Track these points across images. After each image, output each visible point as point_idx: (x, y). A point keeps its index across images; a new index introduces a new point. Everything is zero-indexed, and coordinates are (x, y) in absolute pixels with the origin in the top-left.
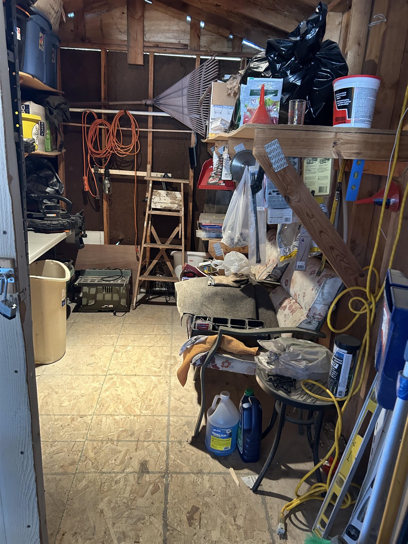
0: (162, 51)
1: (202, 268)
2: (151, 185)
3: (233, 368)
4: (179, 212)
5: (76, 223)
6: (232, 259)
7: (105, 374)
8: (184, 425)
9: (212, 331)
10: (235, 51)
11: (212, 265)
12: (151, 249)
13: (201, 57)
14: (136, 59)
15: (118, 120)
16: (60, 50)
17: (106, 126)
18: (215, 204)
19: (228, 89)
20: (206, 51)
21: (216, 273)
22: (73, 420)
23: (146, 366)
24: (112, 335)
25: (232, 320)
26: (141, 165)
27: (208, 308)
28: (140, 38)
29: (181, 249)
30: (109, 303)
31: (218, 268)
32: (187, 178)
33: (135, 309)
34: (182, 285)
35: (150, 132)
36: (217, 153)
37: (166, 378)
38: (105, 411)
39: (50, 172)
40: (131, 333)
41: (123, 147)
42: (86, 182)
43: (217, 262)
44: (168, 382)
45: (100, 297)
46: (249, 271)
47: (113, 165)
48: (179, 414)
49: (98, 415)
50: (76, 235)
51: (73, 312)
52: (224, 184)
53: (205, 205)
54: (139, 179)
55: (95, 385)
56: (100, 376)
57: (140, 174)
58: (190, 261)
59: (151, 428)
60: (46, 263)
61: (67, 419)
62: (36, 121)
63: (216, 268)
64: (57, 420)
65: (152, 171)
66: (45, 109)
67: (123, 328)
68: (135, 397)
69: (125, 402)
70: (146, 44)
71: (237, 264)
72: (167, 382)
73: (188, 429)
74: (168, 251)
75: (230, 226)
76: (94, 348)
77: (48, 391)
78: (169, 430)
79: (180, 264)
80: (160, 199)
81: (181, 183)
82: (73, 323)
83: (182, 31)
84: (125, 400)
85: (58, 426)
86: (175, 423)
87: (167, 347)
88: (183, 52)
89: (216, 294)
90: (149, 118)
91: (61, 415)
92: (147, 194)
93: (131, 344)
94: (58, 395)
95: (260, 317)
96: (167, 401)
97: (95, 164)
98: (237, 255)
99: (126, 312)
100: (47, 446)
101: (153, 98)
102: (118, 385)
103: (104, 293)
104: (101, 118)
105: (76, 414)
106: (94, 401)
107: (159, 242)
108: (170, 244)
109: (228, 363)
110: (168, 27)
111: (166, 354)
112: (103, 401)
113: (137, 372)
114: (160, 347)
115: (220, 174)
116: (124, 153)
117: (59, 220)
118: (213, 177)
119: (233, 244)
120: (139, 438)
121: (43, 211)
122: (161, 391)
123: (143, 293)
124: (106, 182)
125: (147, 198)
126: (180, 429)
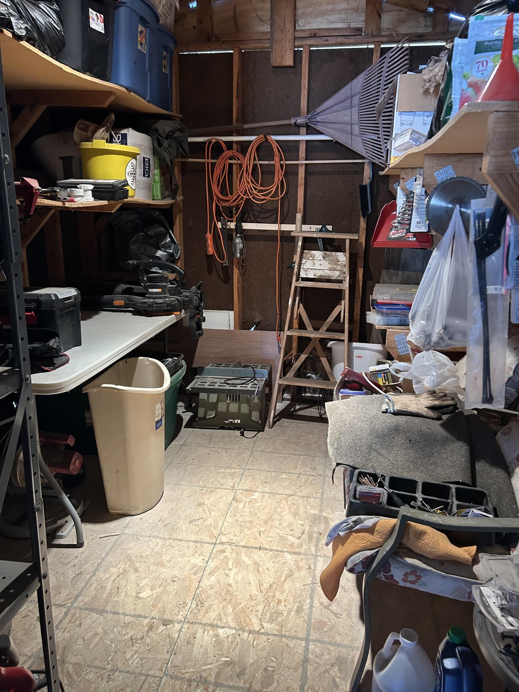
0: (322, 43)
1: (375, 374)
2: (300, 244)
3: (426, 585)
4: (342, 283)
5: (191, 301)
6: (426, 363)
7: (214, 541)
8: (333, 665)
9: (386, 506)
10: (436, 31)
11: (391, 370)
12: (300, 338)
13: (382, 46)
14: (282, 58)
15: (254, 150)
16: (177, 56)
17: (239, 159)
18: (398, 269)
19: (425, 81)
20: (390, 35)
21: (397, 385)
22: (151, 628)
23: (278, 531)
24: (233, 471)
25: (425, 484)
26: (288, 214)
27: (381, 455)
28: (289, 25)
29: (343, 339)
30: (235, 416)
31: (401, 376)
32: (357, 232)
33: (272, 427)
34: (338, 408)
35: (302, 165)
36: (403, 190)
37: (309, 559)
38: (204, 615)
39: (162, 229)
40: (263, 468)
41: (262, 188)
42: (210, 242)
43: (401, 366)
44: (312, 567)
45: (222, 407)
46: (456, 385)
47: (249, 216)
48: (326, 639)
49: (192, 623)
50: (190, 318)
51: (184, 427)
52: (415, 239)
53: (384, 272)
54: (285, 235)
55: (196, 560)
56: (206, 545)
57: (286, 227)
58: (356, 357)
59: (274, 664)
60: (138, 361)
61: (143, 625)
62: (134, 156)
63: (398, 375)
64: (126, 625)
65: (304, 222)
66: (152, 139)
67: (251, 459)
68: (255, 592)
69: (238, 601)
70: (298, 34)
71: (435, 374)
72: (310, 568)
73: (339, 675)
74: (323, 342)
75: (424, 312)
76: (204, 491)
77: (124, 566)
78: (305, 671)
79: (342, 362)
80: (314, 264)
81: (345, 239)
82: (182, 445)
83: (353, 9)
84: (238, 597)
85: (126, 637)
86: (317, 656)
87: (315, 498)
88: (354, 41)
89: (396, 430)
90: (301, 145)
91: (134, 616)
92: (295, 256)
93: (260, 489)
94: (138, 574)
95: (479, 480)
96: (306, 607)
97: (223, 216)
98: (434, 356)
99: (259, 431)
100: (102, 679)
101: (307, 114)
102: (230, 563)
103: (228, 401)
104: (232, 149)
105: (157, 617)
106: (189, 594)
107: (310, 328)
108: (326, 331)
109: (416, 576)
110: (331, 6)
111: (312, 511)
112: (203, 596)
113: (264, 541)
114: (304, 497)
115: (408, 222)
116: (263, 197)
117: (166, 297)
118: (396, 227)
119: (429, 343)
120: (251, 682)
121: (145, 285)
122: (298, 585)
123: (287, 400)
124: (237, 241)
125: (294, 263)
126: (325, 672)
